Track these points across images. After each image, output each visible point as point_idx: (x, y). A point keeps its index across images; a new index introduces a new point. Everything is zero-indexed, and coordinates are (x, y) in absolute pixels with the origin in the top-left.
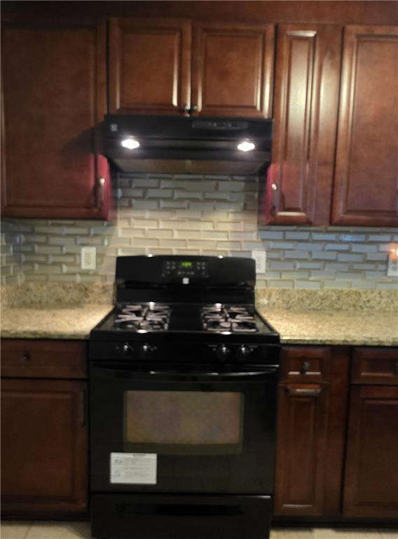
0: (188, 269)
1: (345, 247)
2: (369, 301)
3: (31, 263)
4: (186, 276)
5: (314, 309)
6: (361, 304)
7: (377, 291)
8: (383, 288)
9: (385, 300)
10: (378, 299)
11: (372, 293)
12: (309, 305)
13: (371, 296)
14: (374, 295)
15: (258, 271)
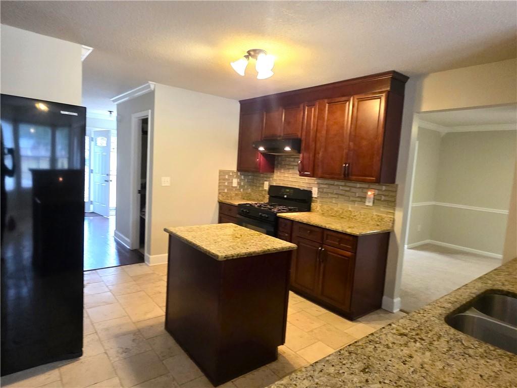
0: (287, 192)
1: (348, 189)
2: (355, 216)
3: (253, 186)
4: (285, 195)
5: (332, 216)
6: (352, 217)
7: (359, 212)
8: (363, 211)
9: (362, 216)
10: (359, 216)
11: (357, 212)
12: (331, 213)
13: (356, 214)
14: (358, 213)
15: (314, 196)
